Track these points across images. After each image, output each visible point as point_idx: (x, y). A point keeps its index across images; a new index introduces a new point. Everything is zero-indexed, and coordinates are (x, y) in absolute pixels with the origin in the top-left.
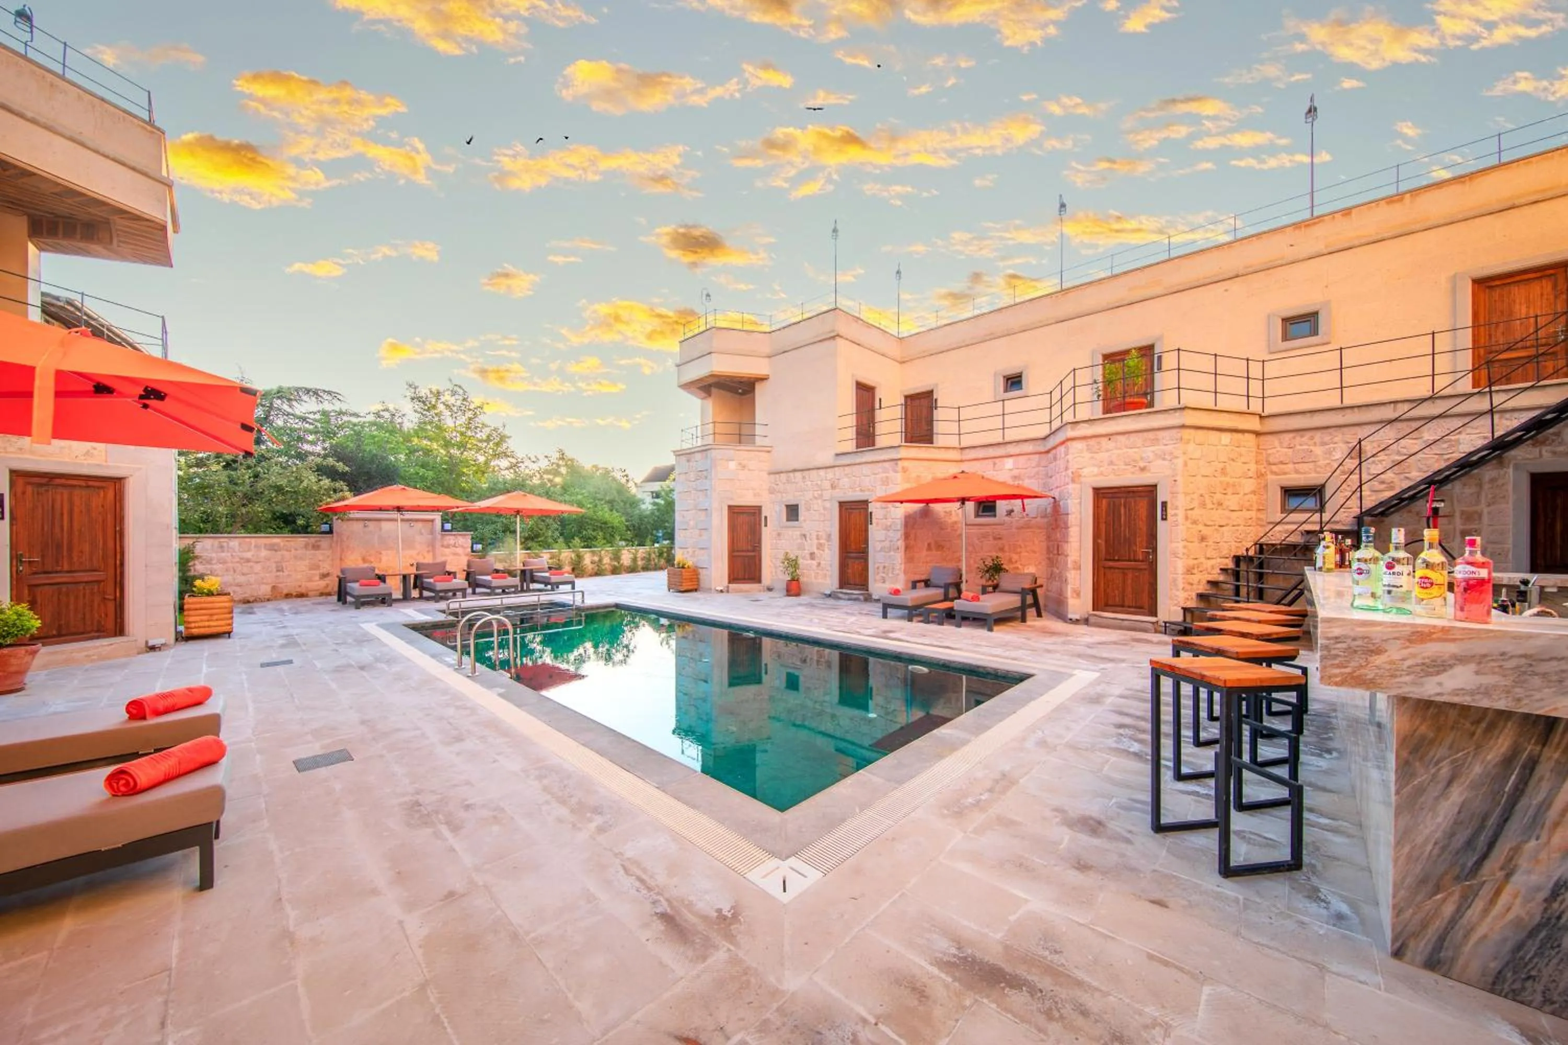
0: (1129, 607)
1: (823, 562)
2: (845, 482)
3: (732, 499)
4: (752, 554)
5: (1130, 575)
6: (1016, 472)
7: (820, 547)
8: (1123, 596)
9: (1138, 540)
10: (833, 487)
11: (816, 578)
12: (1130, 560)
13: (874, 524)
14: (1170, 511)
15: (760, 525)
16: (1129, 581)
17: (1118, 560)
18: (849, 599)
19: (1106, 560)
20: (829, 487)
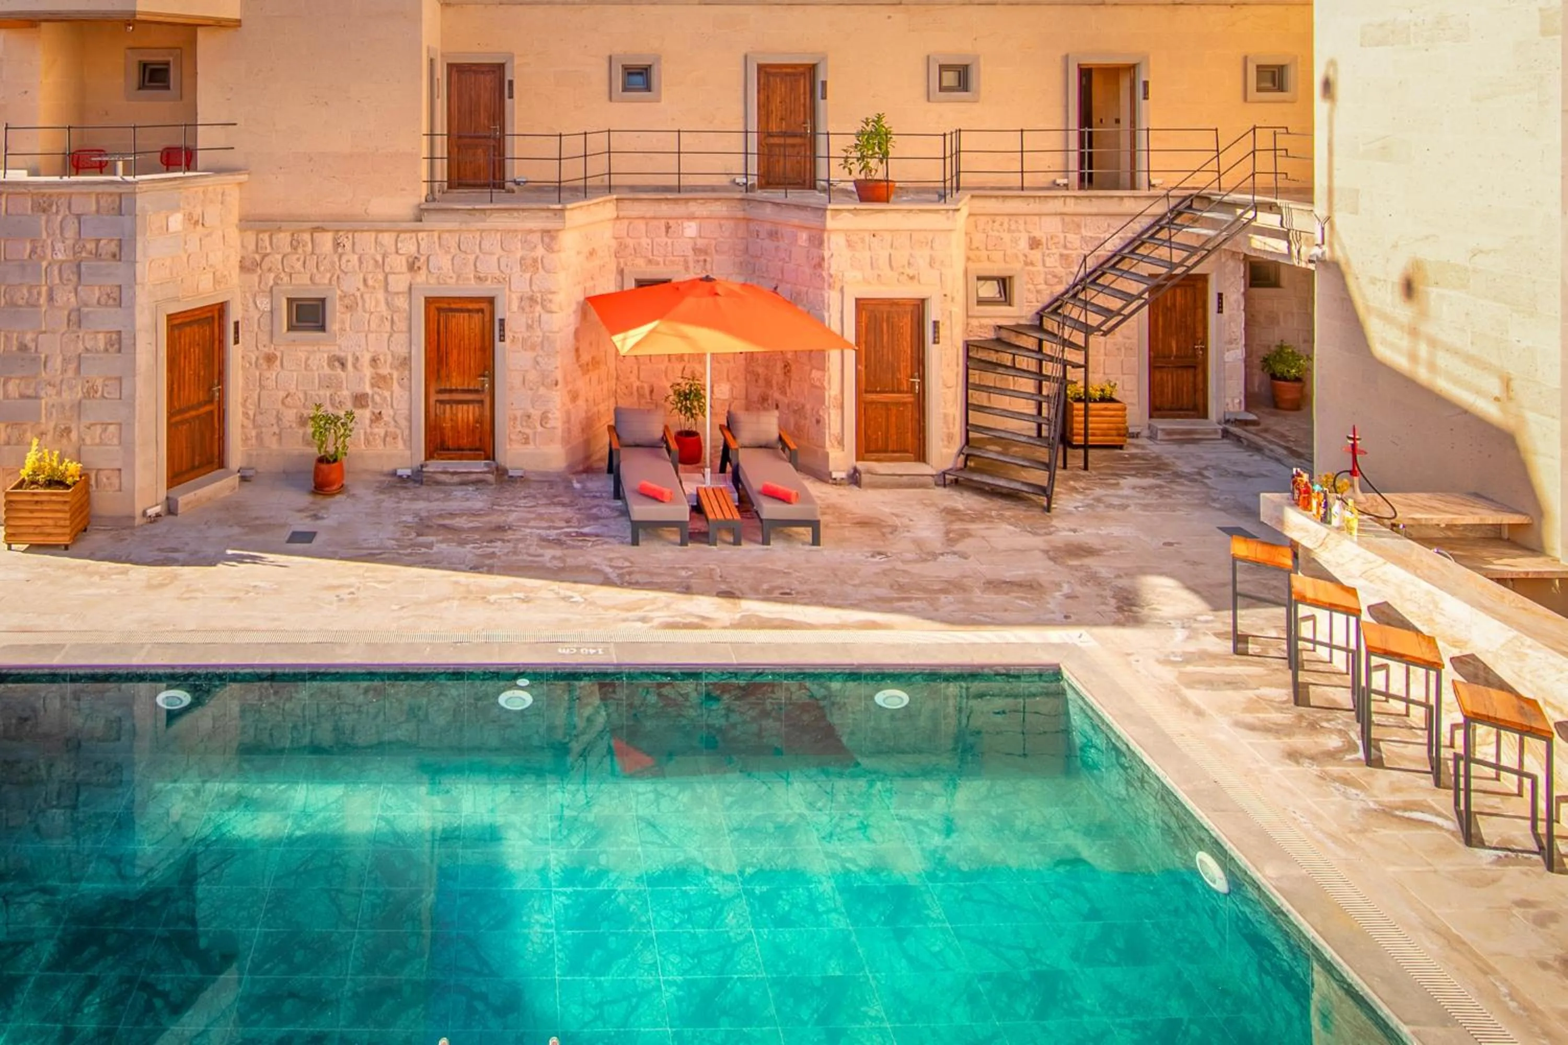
0: (894, 452)
1: (387, 413)
2: (442, 262)
3: (176, 299)
4: (208, 408)
5: (894, 411)
6: (700, 243)
7: (380, 381)
8: (887, 438)
9: (902, 364)
10: (412, 267)
11: (368, 442)
12: (893, 392)
13: (508, 340)
14: (942, 332)
15: (222, 342)
16: (893, 419)
17: (880, 392)
18: (463, 483)
19: (866, 392)
20: (405, 268)
